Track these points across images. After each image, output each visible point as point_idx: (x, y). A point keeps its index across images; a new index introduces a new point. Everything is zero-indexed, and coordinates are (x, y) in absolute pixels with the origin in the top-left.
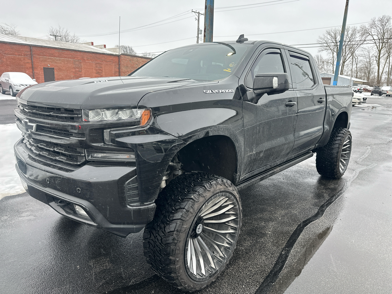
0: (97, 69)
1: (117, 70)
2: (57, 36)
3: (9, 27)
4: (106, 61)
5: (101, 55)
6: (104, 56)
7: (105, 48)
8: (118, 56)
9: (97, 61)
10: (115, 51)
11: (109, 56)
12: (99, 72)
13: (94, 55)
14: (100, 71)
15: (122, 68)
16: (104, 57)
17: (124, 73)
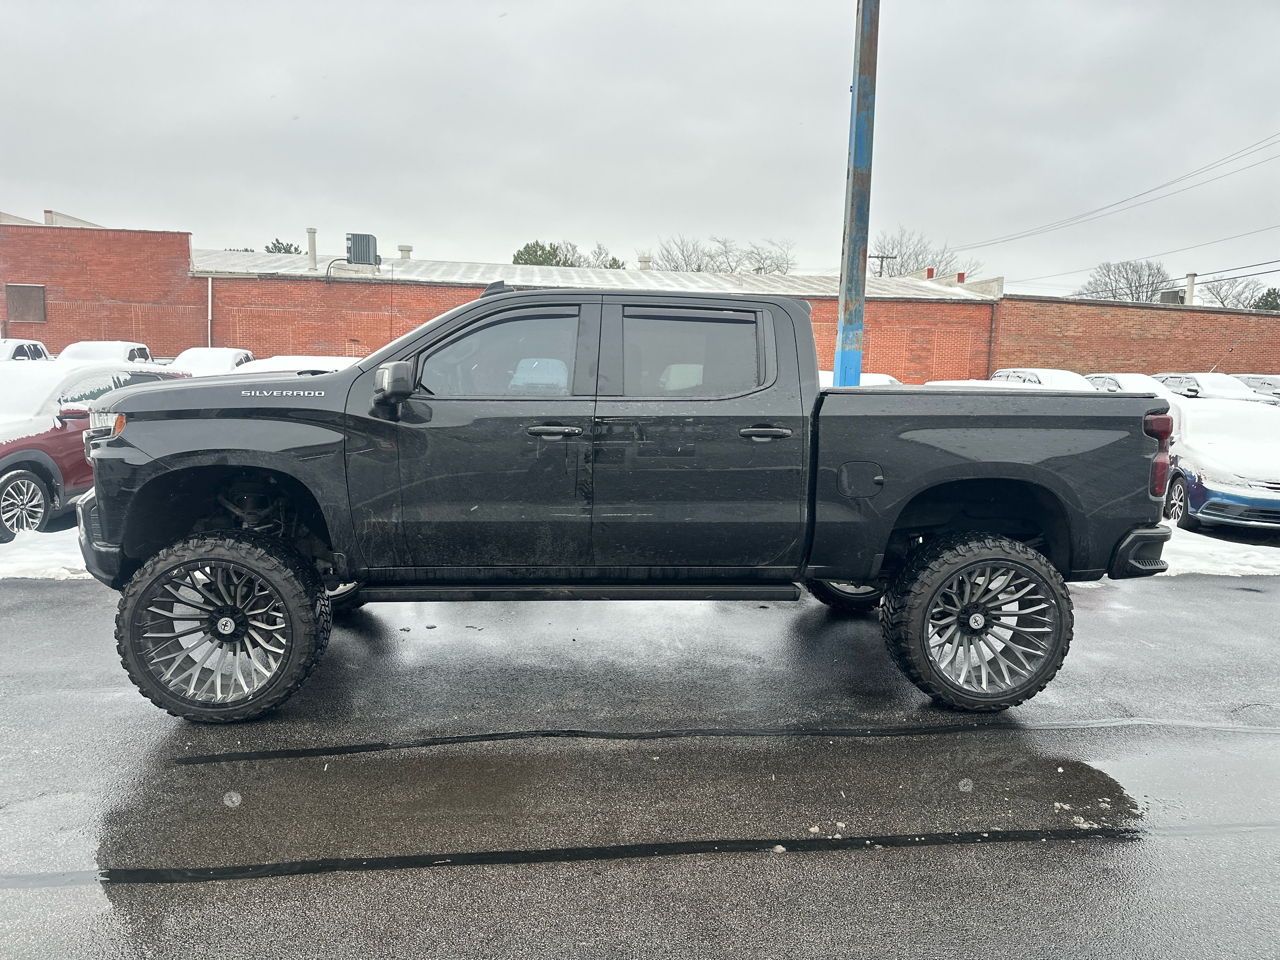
0: (914, 347)
1: (983, 347)
2: (887, 258)
3: (776, 248)
4: (947, 323)
5: (934, 307)
6: (944, 306)
7: (960, 284)
8: (990, 304)
9: (917, 324)
10: (986, 290)
11: (958, 307)
12: (920, 356)
13: (909, 306)
14: (924, 354)
15: (1001, 340)
16: (943, 311)
17: (1007, 354)
